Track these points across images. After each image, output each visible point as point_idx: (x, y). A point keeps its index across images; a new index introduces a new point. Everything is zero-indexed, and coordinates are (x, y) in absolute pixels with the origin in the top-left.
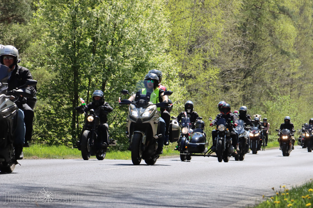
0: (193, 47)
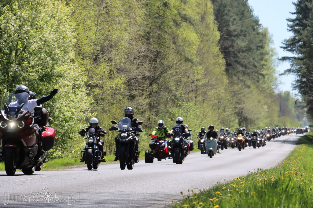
0: (98, 56)
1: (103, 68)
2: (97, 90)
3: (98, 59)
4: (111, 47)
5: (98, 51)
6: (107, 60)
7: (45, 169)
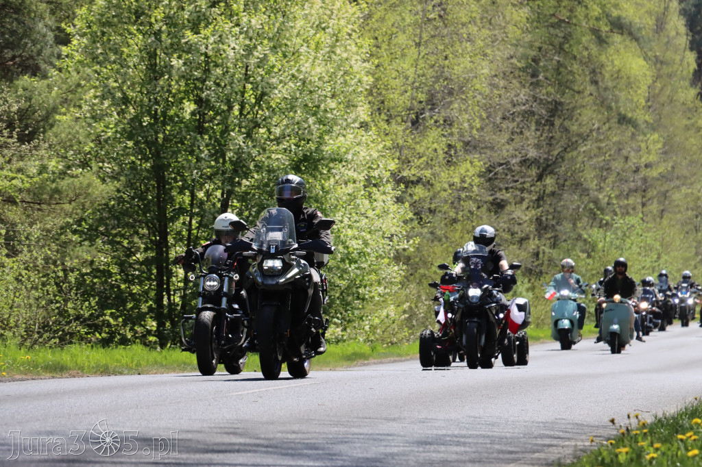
0: (422, 114)
1: (433, 141)
2: (419, 191)
3: (421, 121)
4: (451, 93)
5: (421, 102)
6: (442, 122)
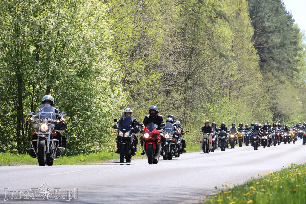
0: (135, 52)
1: (139, 64)
2: (134, 86)
3: (134, 55)
4: (148, 43)
5: (134, 47)
6: (143, 56)
7: (83, 163)
